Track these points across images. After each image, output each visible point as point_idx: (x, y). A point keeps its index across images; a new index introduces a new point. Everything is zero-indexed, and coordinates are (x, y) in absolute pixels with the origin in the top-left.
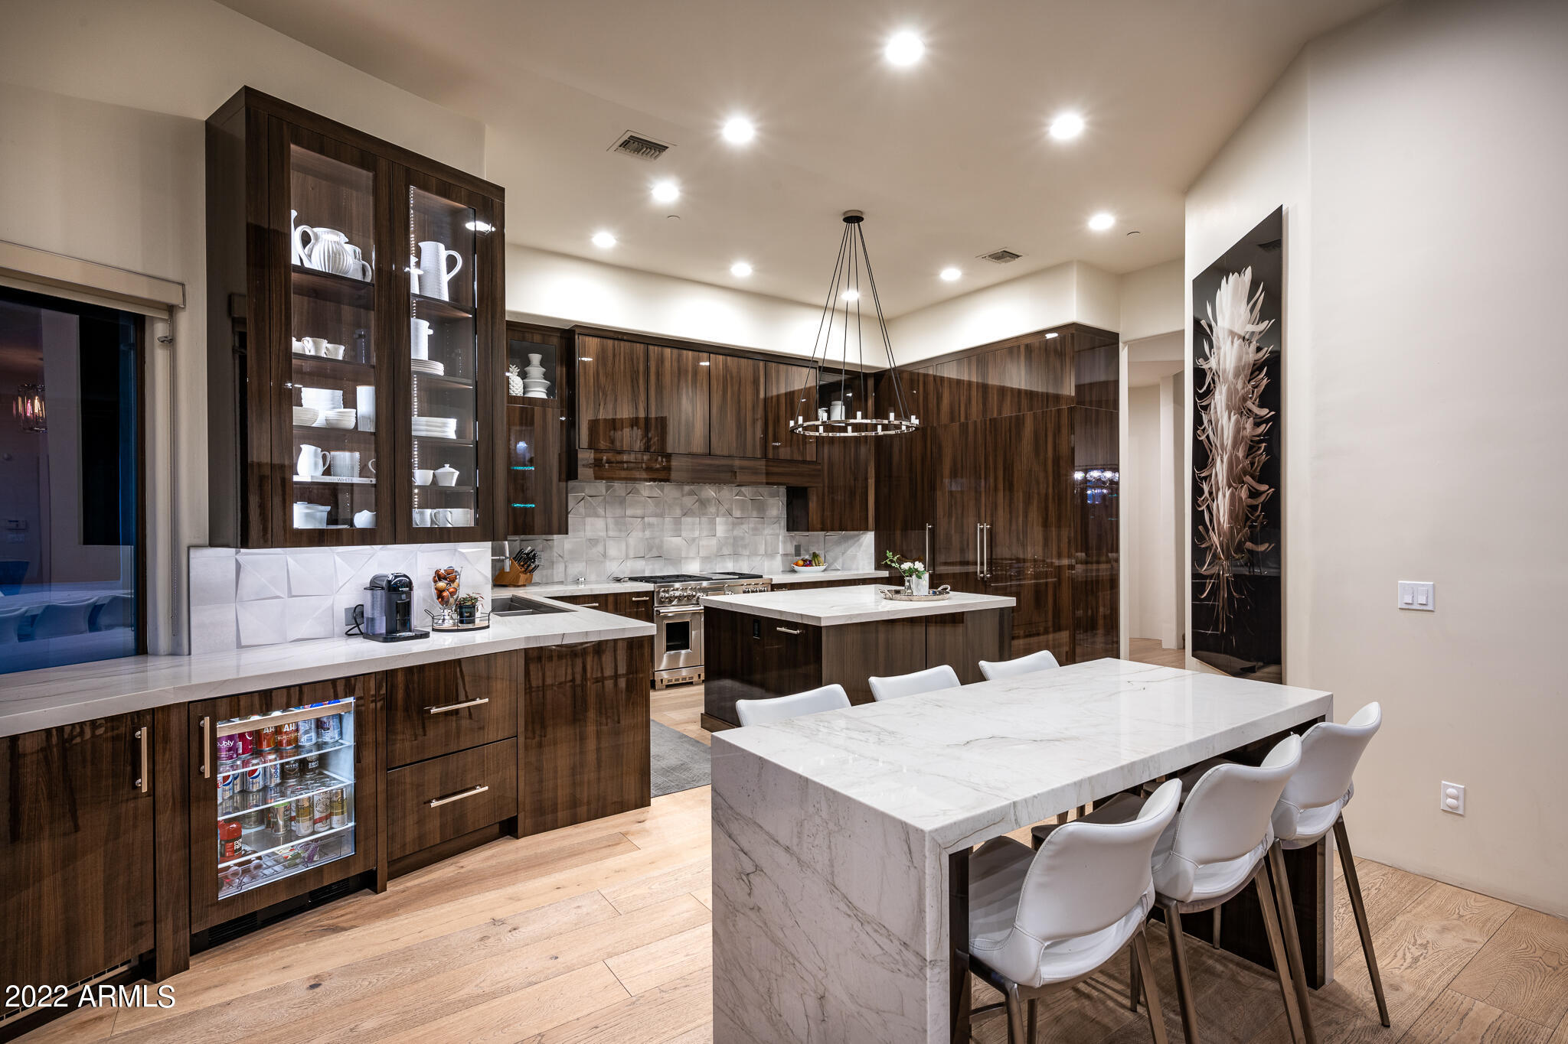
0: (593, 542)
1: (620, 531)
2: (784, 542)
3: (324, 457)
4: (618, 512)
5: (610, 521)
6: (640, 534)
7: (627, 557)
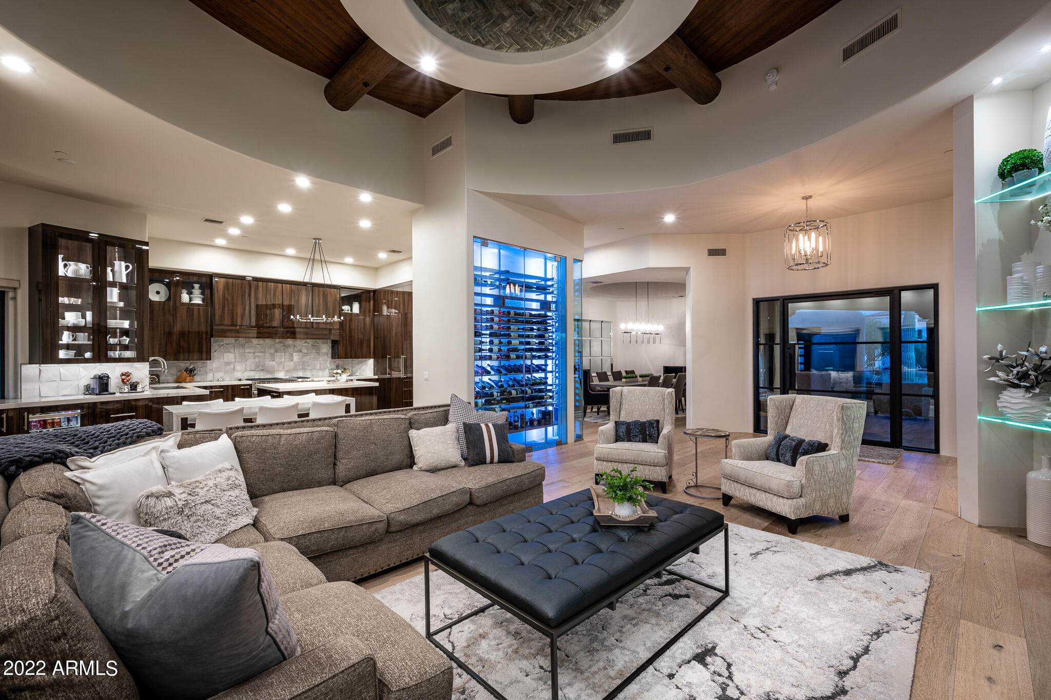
0: (228, 364)
1: (242, 359)
2: (330, 364)
3: (73, 336)
4: (241, 350)
5: (237, 355)
6: (253, 360)
7: (246, 370)
